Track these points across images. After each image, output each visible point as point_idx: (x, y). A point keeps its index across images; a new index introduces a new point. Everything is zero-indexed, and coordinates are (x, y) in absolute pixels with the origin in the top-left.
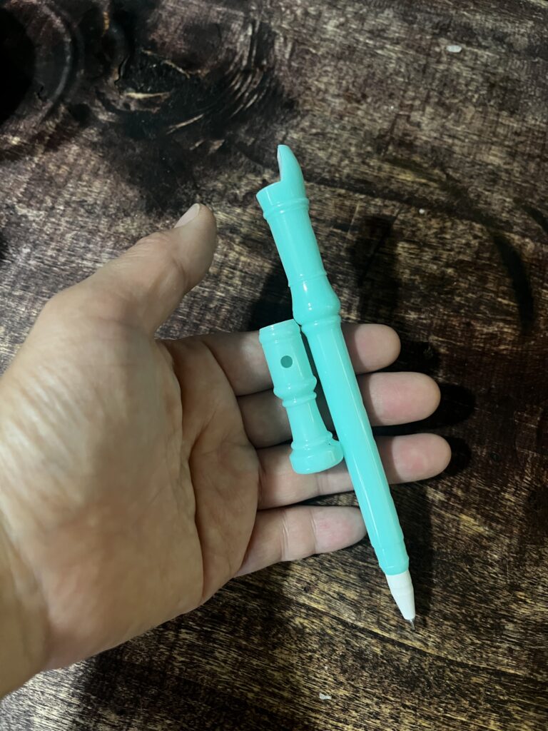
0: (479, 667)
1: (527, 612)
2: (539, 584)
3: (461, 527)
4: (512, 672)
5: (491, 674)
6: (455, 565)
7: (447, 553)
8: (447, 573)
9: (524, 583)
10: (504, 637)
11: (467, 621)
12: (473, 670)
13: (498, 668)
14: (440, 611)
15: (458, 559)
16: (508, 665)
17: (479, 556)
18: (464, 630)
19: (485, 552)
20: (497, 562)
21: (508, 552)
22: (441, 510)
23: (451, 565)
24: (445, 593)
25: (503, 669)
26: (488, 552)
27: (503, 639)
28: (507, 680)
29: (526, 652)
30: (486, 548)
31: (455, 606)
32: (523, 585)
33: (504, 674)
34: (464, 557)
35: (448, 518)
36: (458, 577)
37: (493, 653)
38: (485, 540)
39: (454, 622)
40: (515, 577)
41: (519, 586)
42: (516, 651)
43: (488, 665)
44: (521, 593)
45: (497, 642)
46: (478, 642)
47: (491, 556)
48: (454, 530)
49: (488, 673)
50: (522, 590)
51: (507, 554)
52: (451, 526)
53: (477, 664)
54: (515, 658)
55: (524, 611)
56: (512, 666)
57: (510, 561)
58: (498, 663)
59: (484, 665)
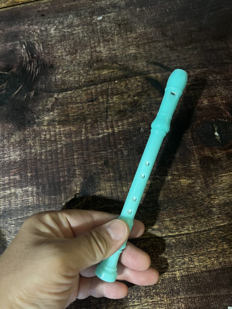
0: (211, 229)
1: (218, 202)
2: (217, 190)
3: (182, 184)
4: (223, 224)
5: (216, 229)
6: (186, 198)
7: (181, 196)
8: (185, 202)
9: (212, 192)
10: (214, 214)
11: (199, 215)
12: (209, 231)
13: (217, 225)
14: (189, 217)
15: (186, 196)
16: (220, 223)
17: (193, 191)
18: (199, 218)
19: (194, 189)
20: (200, 190)
21: (202, 185)
22: (172, 182)
23: (185, 199)
24: (187, 210)
25: (219, 225)
26: (195, 188)
27: (214, 215)
28: (222, 228)
29: (224, 215)
30: (193, 187)
31: (192, 212)
32: (212, 193)
33: (220, 226)
34: (188, 194)
35: (176, 183)
36: (189, 202)
37: (213, 221)
38: (192, 185)
39: (195, 218)
40: (208, 192)
41: (211, 194)
42: (220, 216)
43: (213, 226)
44: (212, 196)
45: (212, 217)
46: (206, 220)
47: (196, 189)
48: (180, 187)
49: (215, 229)
50: (212, 195)
51: (201, 185)
52: (178, 186)
53: (210, 228)
54: (222, 219)
55: (217, 202)
56: (222, 222)
57: (204, 187)
58: (216, 224)
59: (212, 227)
